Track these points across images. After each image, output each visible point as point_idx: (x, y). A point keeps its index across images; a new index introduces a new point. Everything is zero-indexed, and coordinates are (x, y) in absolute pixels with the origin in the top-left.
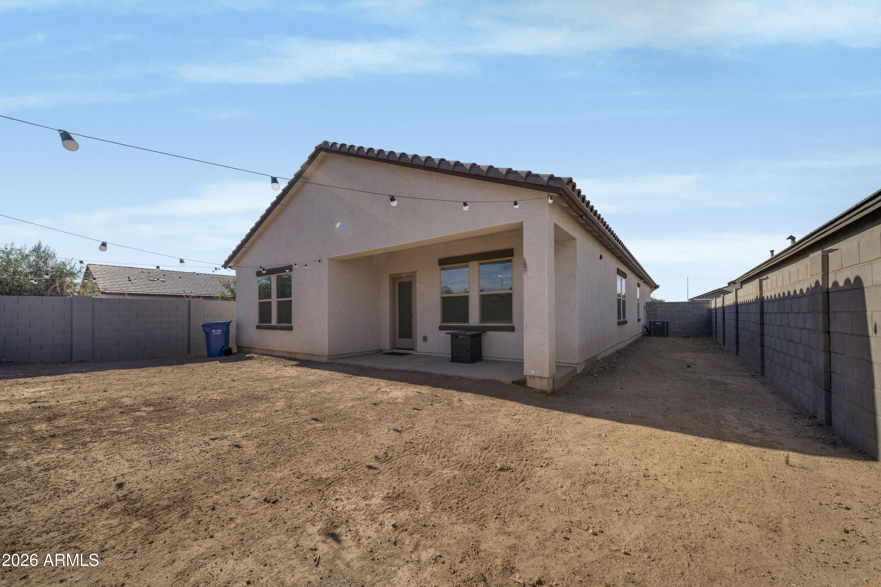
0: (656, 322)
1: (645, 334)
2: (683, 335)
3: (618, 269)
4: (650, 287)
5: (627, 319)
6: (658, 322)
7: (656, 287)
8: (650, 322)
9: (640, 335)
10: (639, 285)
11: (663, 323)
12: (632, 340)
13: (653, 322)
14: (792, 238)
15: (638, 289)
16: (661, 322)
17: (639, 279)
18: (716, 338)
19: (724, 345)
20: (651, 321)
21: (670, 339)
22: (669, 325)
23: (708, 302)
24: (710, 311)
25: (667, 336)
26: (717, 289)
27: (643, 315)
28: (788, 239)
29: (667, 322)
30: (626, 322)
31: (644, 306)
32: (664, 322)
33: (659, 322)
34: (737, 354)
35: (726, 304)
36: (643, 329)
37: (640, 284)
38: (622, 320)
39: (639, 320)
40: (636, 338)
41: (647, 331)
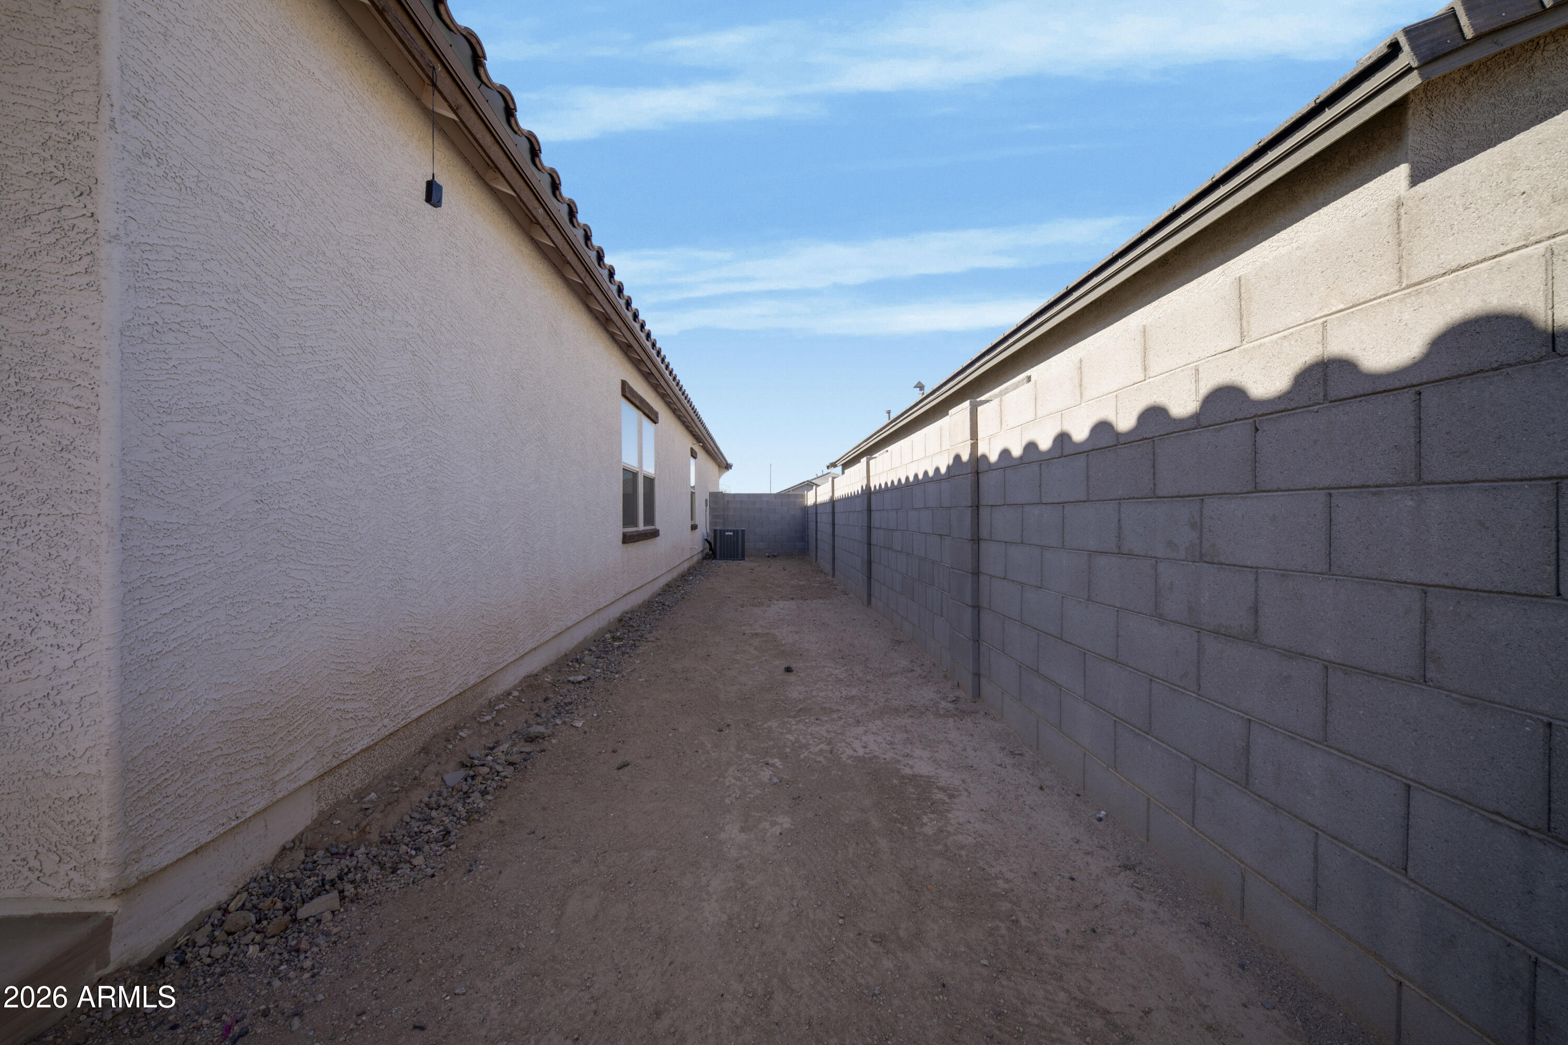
0: (725, 531)
1: (707, 554)
2: (767, 554)
3: (624, 383)
4: (719, 466)
5: (659, 524)
6: (728, 531)
7: (728, 467)
8: (715, 531)
9: (695, 559)
10: (694, 455)
11: (736, 532)
12: (675, 574)
13: (721, 531)
14: (920, 386)
15: (692, 461)
16: (734, 531)
17: (695, 442)
18: (817, 560)
19: (834, 576)
20: (718, 528)
21: (746, 564)
22: (746, 537)
23: (803, 496)
24: (806, 509)
25: (743, 558)
26: (805, 480)
27: (703, 518)
28: (915, 387)
29: (743, 531)
30: (655, 534)
31: (706, 500)
32: (738, 531)
33: (731, 531)
34: (869, 603)
35: (820, 500)
36: (704, 545)
37: (696, 453)
38: (641, 527)
39: (694, 527)
40: (686, 566)
41: (711, 549)
